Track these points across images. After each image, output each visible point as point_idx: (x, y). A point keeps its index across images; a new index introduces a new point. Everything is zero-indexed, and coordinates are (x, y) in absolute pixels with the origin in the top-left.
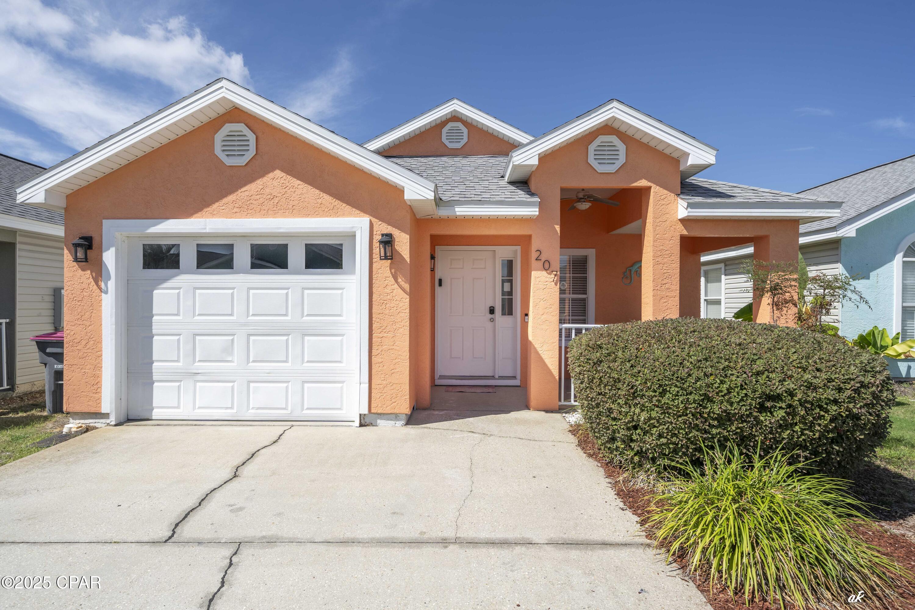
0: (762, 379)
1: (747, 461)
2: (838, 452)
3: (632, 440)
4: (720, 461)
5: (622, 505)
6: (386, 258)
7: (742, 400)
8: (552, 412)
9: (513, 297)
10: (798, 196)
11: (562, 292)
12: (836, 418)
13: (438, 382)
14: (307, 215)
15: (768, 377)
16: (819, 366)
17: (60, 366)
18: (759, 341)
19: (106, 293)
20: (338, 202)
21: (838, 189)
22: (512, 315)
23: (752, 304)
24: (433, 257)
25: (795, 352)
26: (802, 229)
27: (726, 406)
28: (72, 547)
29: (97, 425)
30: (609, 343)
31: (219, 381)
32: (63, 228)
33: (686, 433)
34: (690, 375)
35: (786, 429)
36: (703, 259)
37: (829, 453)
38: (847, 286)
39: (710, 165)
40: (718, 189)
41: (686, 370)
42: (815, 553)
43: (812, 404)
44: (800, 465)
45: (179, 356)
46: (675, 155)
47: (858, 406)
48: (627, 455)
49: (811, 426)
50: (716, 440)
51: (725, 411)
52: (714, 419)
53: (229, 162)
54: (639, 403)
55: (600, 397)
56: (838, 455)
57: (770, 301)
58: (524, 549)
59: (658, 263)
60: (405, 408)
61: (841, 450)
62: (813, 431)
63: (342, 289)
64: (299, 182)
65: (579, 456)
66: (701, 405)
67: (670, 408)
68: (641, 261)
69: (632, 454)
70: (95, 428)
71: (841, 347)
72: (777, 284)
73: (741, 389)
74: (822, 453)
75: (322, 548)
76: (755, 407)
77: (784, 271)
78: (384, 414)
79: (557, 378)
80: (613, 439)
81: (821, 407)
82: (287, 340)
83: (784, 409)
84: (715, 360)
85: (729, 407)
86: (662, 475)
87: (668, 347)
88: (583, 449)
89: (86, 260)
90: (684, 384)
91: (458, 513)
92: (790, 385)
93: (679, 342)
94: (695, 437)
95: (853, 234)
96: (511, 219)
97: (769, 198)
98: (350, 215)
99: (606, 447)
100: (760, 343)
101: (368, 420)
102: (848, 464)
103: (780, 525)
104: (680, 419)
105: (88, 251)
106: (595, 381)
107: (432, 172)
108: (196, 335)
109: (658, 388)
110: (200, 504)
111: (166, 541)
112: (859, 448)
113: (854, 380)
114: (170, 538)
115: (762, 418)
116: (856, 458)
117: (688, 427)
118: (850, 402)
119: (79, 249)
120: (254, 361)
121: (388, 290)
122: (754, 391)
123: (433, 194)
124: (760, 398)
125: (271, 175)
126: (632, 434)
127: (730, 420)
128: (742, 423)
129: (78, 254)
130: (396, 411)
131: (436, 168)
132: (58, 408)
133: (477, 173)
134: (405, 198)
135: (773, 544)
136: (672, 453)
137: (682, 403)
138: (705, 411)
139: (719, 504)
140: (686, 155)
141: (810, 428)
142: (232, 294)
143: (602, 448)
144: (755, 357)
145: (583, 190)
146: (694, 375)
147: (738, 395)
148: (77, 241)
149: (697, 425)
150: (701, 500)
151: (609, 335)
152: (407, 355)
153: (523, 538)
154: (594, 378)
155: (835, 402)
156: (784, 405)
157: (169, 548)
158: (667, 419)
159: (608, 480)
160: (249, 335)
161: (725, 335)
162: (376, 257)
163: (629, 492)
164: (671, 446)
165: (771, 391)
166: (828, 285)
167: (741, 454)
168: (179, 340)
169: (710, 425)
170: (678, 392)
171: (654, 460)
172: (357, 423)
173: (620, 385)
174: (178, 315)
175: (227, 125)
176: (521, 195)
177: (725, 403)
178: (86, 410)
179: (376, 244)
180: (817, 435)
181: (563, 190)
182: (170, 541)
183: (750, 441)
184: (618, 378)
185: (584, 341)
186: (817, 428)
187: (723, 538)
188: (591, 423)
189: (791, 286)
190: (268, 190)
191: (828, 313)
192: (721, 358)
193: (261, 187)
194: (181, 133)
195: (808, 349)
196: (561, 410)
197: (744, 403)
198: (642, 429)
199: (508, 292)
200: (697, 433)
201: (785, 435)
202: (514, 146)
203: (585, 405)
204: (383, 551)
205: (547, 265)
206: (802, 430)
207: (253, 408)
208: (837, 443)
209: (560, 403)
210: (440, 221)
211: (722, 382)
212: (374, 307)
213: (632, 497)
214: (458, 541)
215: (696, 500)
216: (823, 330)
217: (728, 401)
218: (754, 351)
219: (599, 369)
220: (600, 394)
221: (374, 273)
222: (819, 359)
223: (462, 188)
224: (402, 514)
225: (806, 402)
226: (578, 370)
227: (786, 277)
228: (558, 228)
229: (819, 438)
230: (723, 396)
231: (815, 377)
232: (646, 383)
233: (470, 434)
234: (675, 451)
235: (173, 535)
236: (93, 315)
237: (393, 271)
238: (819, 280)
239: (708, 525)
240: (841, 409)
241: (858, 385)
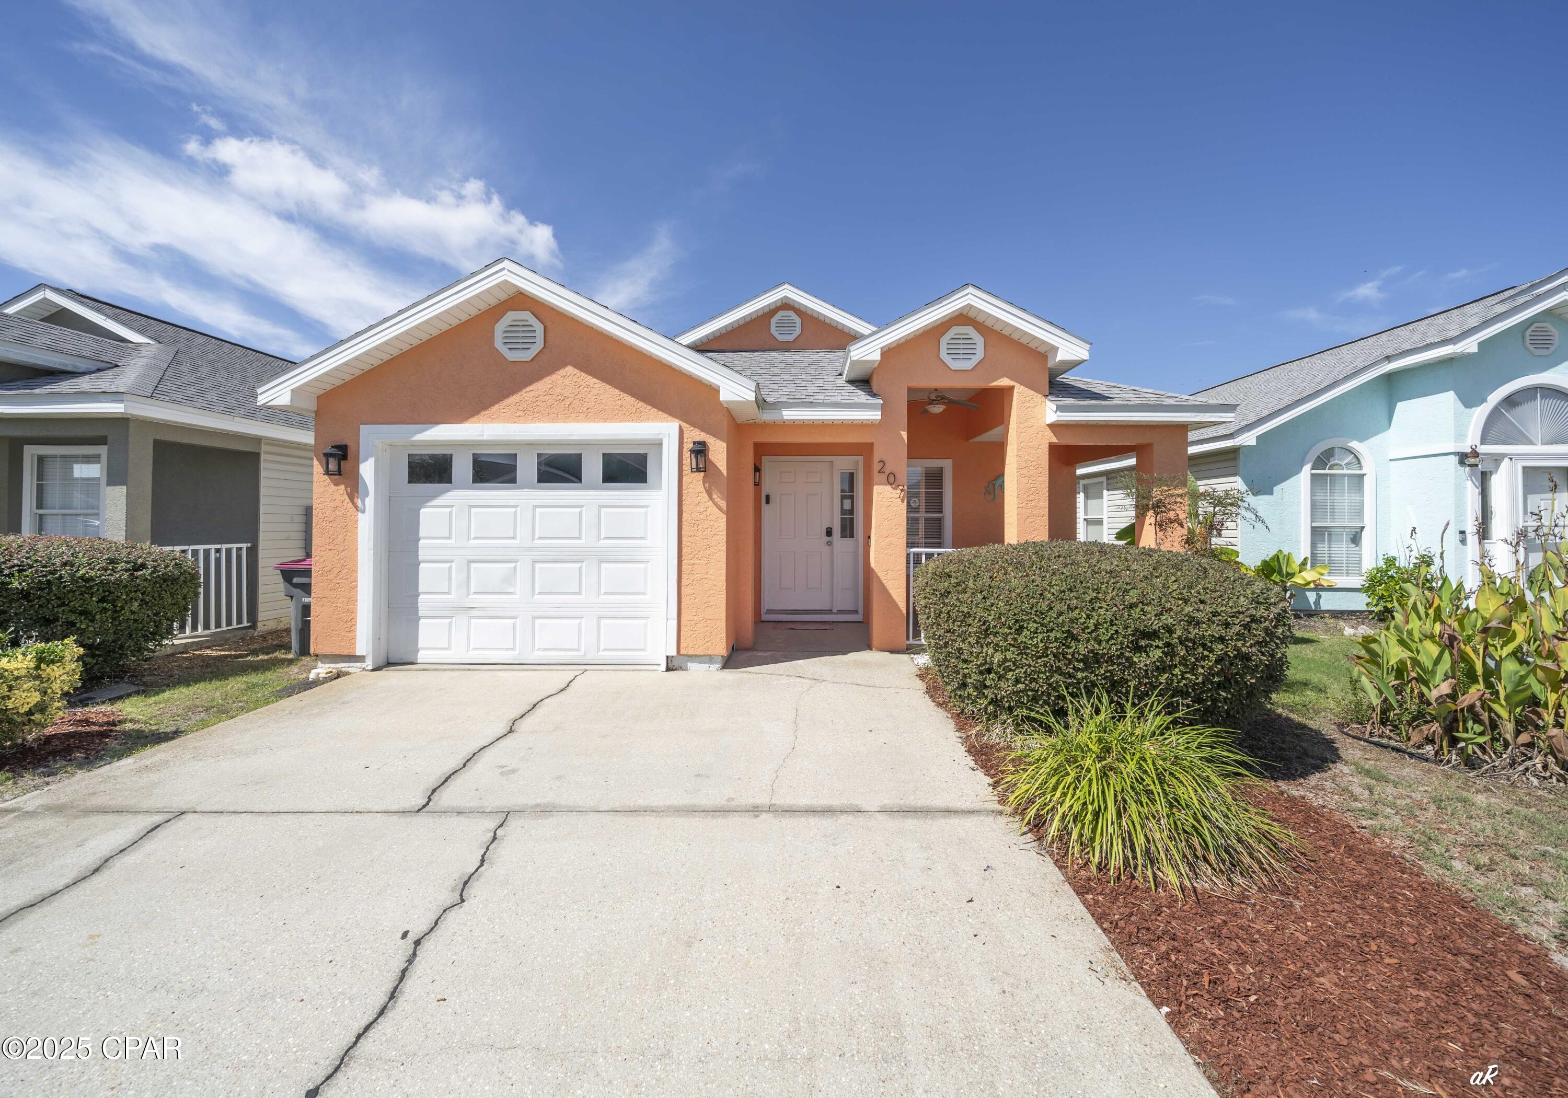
0: (1136, 613)
1: (1119, 710)
2: (1225, 699)
3: (986, 687)
4: (1087, 711)
5: (972, 764)
6: (698, 470)
7: (1111, 638)
8: (898, 652)
9: (855, 516)
10: (1191, 398)
11: (910, 509)
12: (1222, 659)
13: (765, 617)
14: (605, 420)
15: (1142, 610)
16: (1202, 597)
17: (308, 600)
18: (1134, 567)
19: (363, 512)
20: (641, 404)
21: (1238, 390)
22: (853, 537)
23: (1134, 524)
24: (757, 469)
25: (1175, 581)
26: (1192, 436)
27: (1092, 645)
28: (304, 818)
29: (350, 670)
30: (959, 570)
31: (498, 617)
32: (313, 434)
33: (1047, 678)
34: (1051, 608)
35: (1165, 673)
36: (1080, 472)
37: (1215, 701)
38: (1240, 503)
39: (1082, 361)
40: (1093, 390)
41: (1047, 603)
42: (1192, 820)
43: (1194, 643)
44: (1180, 714)
45: (450, 587)
46: (1042, 349)
47: (1248, 644)
48: (981, 704)
49: (1193, 669)
50: (1082, 686)
51: (1092, 651)
52: (1079, 661)
53: (512, 356)
54: (992, 642)
55: (949, 635)
56: (1225, 702)
57: (1153, 520)
58: (851, 818)
59: (1023, 476)
60: (720, 648)
61: (1229, 696)
62: (1195, 675)
63: (647, 507)
64: (595, 380)
65: (926, 704)
66: (1064, 645)
67: (1028, 648)
68: (1003, 475)
69: (986, 702)
70: (348, 674)
71: (1231, 574)
72: (1160, 501)
73: (1112, 625)
74: (1206, 700)
75: (607, 818)
76: (1128, 647)
77: (1167, 485)
78: (696, 656)
79: (905, 612)
80: (964, 685)
81: (1204, 646)
82: (580, 568)
83: (1161, 648)
84: (1081, 591)
85: (1097, 646)
86: (1021, 728)
87: (1027, 575)
88: (932, 696)
89: (340, 472)
90: (1044, 619)
91: (775, 775)
92: (1168, 619)
93: (1040, 569)
94: (1057, 682)
95: (1253, 442)
96: (849, 425)
97: (1153, 400)
98: (655, 419)
99: (956, 695)
100: (1135, 571)
101: (676, 663)
102: (1238, 713)
103: (1152, 787)
104: (1039, 661)
105: (342, 462)
106: (942, 616)
107: (758, 369)
108: (470, 562)
109: (1014, 624)
110: (464, 766)
111: (419, 811)
112: (1250, 695)
113: (1243, 613)
114: (424, 806)
115: (1135, 659)
116: (1248, 706)
117: (1050, 671)
118: (1238, 640)
119: (331, 460)
120: (540, 593)
121: (701, 508)
122: (1126, 627)
123: (753, 395)
124: (1133, 635)
125: (562, 372)
126: (985, 679)
127: (1098, 662)
128: (1112, 665)
129: (330, 466)
130: (710, 652)
131: (763, 364)
132: (304, 650)
133: (811, 370)
134: (721, 399)
135: (1141, 809)
136: (1031, 701)
137: (1042, 641)
138: (1069, 651)
139: (1082, 763)
140: (1055, 349)
141: (1193, 670)
142: (515, 513)
143: (953, 695)
144: (1129, 587)
145: (936, 390)
146: (1055, 609)
147: (1108, 632)
148: (328, 450)
149: (1059, 668)
150: (1061, 758)
151: (960, 561)
152: (722, 585)
153: (851, 805)
154: (941, 612)
155: (1222, 639)
156: (1160, 644)
157: (422, 820)
158: (1024, 661)
159: (958, 734)
160: (535, 562)
161: (1094, 561)
162: (687, 469)
163: (982, 747)
164: (1030, 693)
165: (1146, 626)
166: (1218, 501)
167: (1111, 702)
168: (450, 568)
169: (1074, 668)
170: (1037, 628)
171: (1010, 709)
172: (663, 667)
173: (970, 621)
174: (449, 538)
175: (509, 313)
176: (861, 396)
177: (1092, 642)
178: (338, 652)
179: (686, 454)
180: (1200, 679)
181: (910, 390)
182: (424, 810)
183: (1122, 687)
184: (968, 613)
185: (932, 566)
186: (1201, 670)
187: (1085, 804)
188: (940, 666)
189: (1176, 503)
190: (558, 390)
191: (1219, 535)
192: (1088, 588)
193: (550, 386)
194: (455, 322)
195: (1191, 577)
196: (909, 650)
197: (1113, 642)
198: (996, 673)
199: (848, 510)
200: (1059, 677)
201: (1163, 679)
202: (854, 337)
203: (933, 644)
204: (680, 821)
205: (891, 479)
206: (1183, 673)
207: (539, 649)
208: (1225, 689)
209: (908, 642)
210: (765, 426)
211: (1089, 617)
212: (684, 528)
213: (985, 754)
214: (772, 809)
215: (1056, 758)
216: (1214, 554)
217: (1095, 639)
218: (1127, 580)
219: (946, 601)
220: (948, 631)
221: (684, 488)
222: (1204, 589)
223: (792, 387)
224: (708, 777)
225: (1187, 639)
226: (923, 602)
227: (1171, 492)
228: (904, 434)
229: (1203, 683)
230: (1089, 633)
231: (1198, 611)
232: (1000, 618)
233: (798, 680)
234: (1035, 699)
235: (428, 803)
236: (347, 538)
237: (707, 485)
238: (1209, 495)
239: (1068, 788)
240: (1227, 647)
241: (1248, 619)
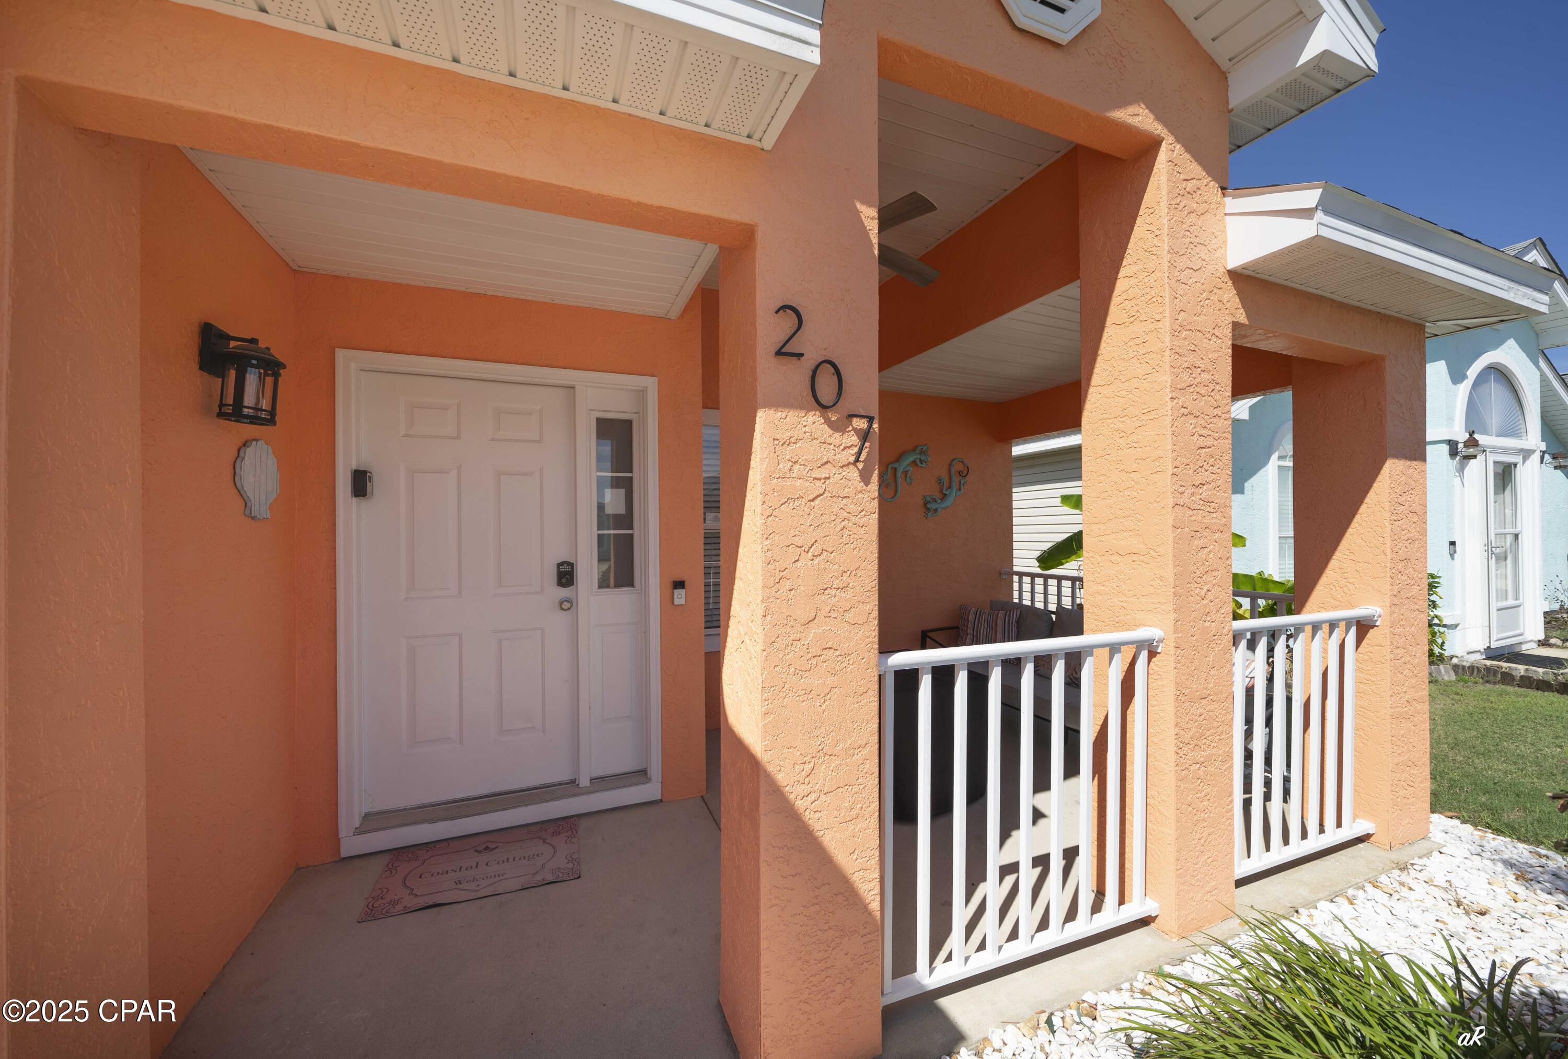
9: (636, 532)
22: (631, 584)
36: (1019, 450)
79: (879, 922)
199: (616, 517)
205: (826, 386)
